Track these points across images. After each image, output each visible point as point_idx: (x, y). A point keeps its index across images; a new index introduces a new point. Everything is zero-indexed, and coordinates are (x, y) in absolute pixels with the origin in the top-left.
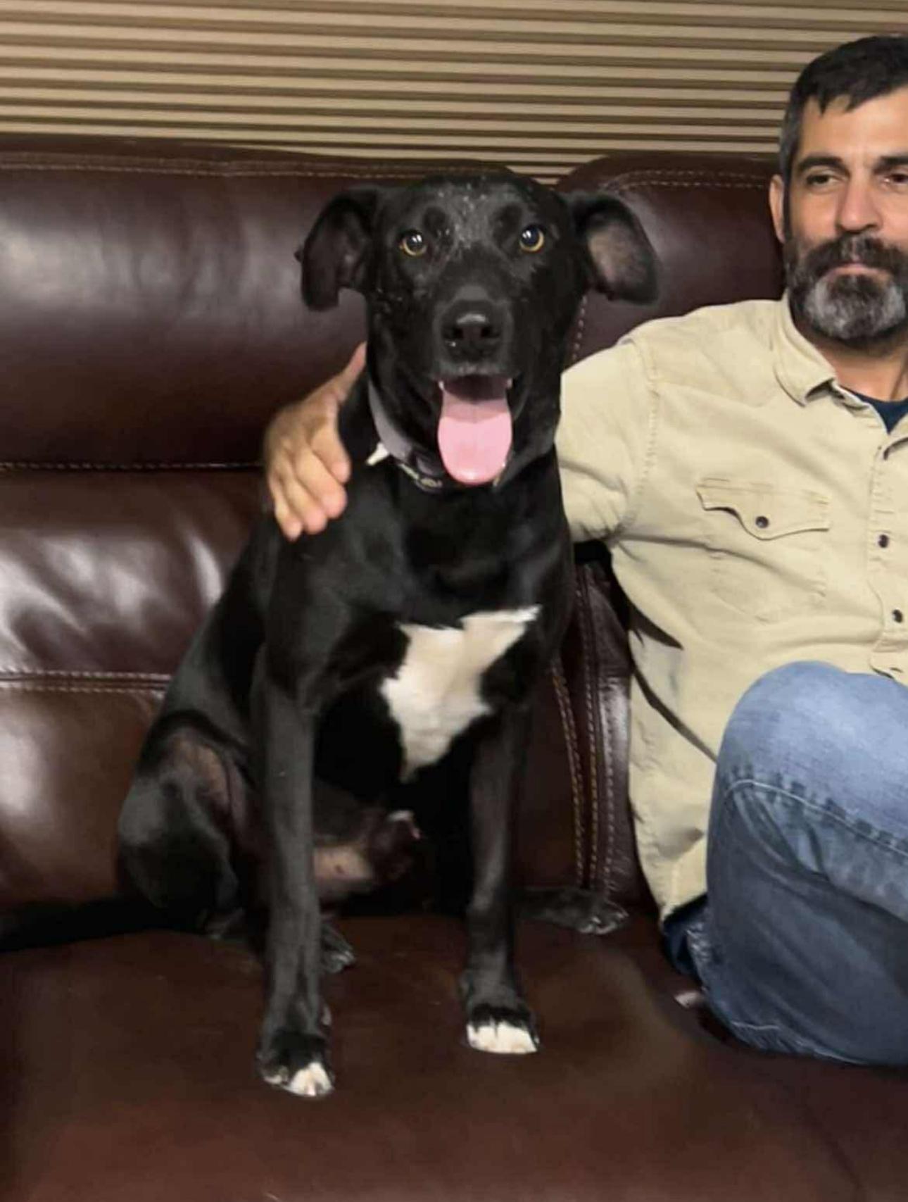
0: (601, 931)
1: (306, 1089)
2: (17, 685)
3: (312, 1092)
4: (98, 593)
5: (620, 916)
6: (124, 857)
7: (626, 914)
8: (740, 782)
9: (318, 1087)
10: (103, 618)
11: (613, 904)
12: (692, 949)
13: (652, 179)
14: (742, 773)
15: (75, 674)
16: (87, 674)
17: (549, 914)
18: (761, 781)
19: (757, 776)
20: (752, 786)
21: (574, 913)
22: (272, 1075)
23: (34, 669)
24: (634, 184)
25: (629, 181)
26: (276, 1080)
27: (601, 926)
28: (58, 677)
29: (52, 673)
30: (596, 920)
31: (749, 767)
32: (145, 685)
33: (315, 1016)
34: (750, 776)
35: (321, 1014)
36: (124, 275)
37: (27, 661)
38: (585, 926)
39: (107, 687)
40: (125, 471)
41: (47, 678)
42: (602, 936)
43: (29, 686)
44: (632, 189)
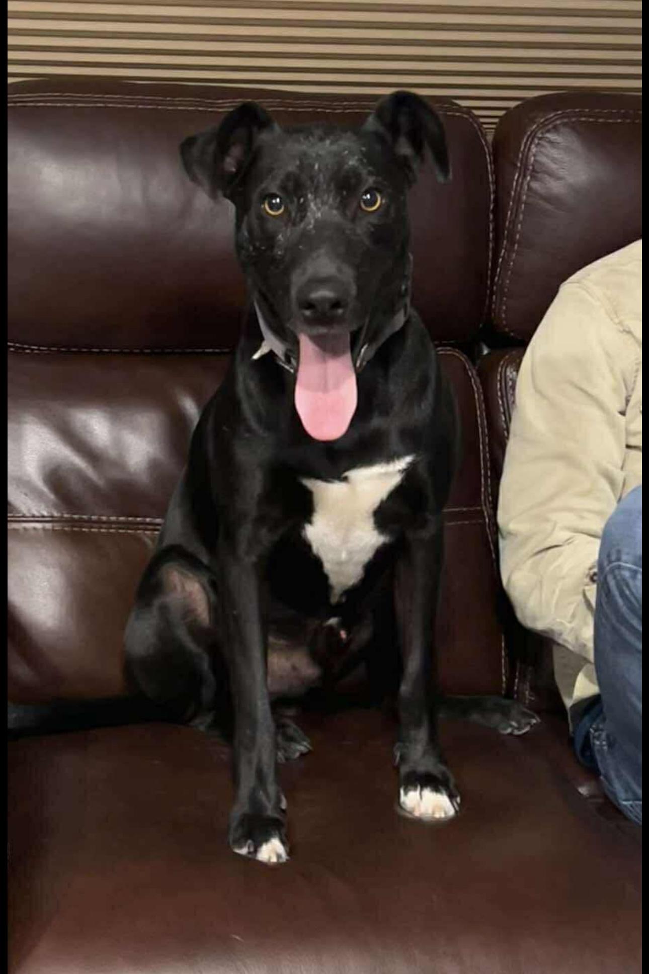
0: (516, 732)
1: (270, 858)
2: (48, 526)
3: (274, 860)
4: (112, 453)
5: (534, 721)
6: (129, 665)
7: (539, 720)
8: (611, 565)
9: (279, 856)
10: (115, 474)
11: (529, 711)
12: (594, 744)
13: (581, 116)
14: (613, 558)
15: (94, 518)
16: (104, 518)
17: (475, 717)
18: (626, 562)
19: (624, 557)
20: (619, 567)
21: (497, 718)
22: (241, 847)
23: (62, 514)
24: (565, 120)
25: (562, 117)
26: (244, 851)
27: (519, 729)
28: (81, 520)
29: (76, 516)
30: (514, 724)
31: (619, 552)
32: (151, 527)
33: (273, 802)
34: (619, 559)
35: (279, 801)
36: (136, 195)
37: (56, 506)
38: (505, 729)
39: (120, 528)
40: (136, 354)
41: (71, 522)
42: (519, 736)
43: (58, 527)
44: (565, 124)
